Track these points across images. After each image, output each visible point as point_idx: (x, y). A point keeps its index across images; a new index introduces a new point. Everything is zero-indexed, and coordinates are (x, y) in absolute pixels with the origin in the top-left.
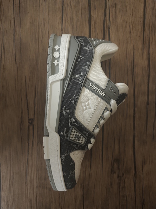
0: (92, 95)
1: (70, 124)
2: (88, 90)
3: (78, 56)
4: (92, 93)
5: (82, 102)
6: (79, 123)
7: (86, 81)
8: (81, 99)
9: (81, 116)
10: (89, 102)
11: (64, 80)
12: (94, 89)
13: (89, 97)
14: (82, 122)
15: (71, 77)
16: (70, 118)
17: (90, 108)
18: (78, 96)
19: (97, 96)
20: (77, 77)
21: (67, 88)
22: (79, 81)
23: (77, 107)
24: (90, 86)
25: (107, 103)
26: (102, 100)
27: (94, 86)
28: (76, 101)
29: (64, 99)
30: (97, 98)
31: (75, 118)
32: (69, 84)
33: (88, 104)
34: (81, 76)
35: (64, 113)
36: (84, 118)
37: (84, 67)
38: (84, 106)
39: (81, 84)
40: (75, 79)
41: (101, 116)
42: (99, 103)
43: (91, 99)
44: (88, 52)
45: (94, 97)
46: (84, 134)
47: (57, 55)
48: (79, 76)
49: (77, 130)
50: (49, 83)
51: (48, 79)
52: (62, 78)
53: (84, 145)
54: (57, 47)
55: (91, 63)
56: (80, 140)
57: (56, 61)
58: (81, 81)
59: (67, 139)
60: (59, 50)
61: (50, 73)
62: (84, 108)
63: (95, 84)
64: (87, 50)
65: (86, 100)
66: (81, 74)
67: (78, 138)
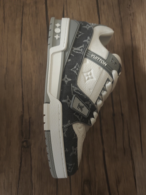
1: (72, 93)
2: (89, 60)
3: (78, 32)
4: (94, 63)
5: (84, 72)
6: (81, 92)
7: (87, 53)
8: (83, 69)
9: (83, 86)
10: (91, 73)
11: (65, 52)
13: (91, 67)
14: (84, 92)
15: (72, 49)
16: (72, 86)
17: (92, 78)
18: (80, 65)
19: (99, 66)
20: (78, 49)
21: (69, 58)
22: (80, 53)
23: (79, 77)
25: (108, 74)
26: (104, 70)
28: (78, 70)
30: (99, 68)
31: (77, 87)
32: (70, 55)
35: (66, 82)
36: (86, 88)
37: (85, 41)
38: (86, 76)
39: (83, 54)
40: (76, 51)
41: (103, 88)
42: (101, 73)
43: (93, 69)
44: (88, 29)
45: (97, 67)
46: (87, 104)
47: (58, 31)
48: (80, 49)
49: (79, 99)
50: (50, 54)
51: (49, 51)
52: (64, 50)
53: (87, 117)
54: (58, 25)
55: (91, 37)
56: (83, 111)
57: (57, 35)
58: (82, 52)
59: (70, 107)
60: (60, 27)
61: (51, 45)
62: (87, 78)
63: (97, 55)
64: (86, 28)
65: (88, 70)
66: (82, 46)
67: (81, 108)
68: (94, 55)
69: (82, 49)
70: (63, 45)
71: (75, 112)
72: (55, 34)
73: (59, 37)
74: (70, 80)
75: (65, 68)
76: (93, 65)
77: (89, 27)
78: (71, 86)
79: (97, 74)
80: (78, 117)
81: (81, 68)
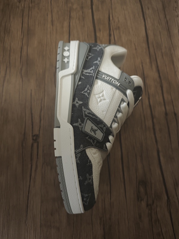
0: (106, 85)
1: (84, 116)
2: (101, 81)
3: (88, 54)
4: (106, 84)
5: (96, 94)
6: (94, 115)
7: (98, 74)
8: (95, 90)
9: (95, 109)
10: (103, 94)
11: (74, 75)
12: (108, 79)
13: (103, 88)
14: (97, 115)
15: (82, 72)
16: (84, 109)
17: (104, 99)
18: (91, 87)
19: (111, 87)
20: (88, 71)
21: (79, 81)
22: (91, 74)
23: (90, 99)
24: (103, 77)
25: (123, 94)
26: (117, 90)
27: (107, 77)
28: (90, 92)
29: (75, 92)
30: (112, 88)
31: (89, 109)
32: (80, 78)
33: (103, 96)
34: (93, 69)
35: (77, 105)
36: (99, 110)
37: (95, 62)
38: (99, 98)
39: (93, 76)
40: (86, 73)
41: (118, 109)
42: (114, 93)
43: (105, 90)
44: (98, 51)
45: (109, 88)
46: (101, 128)
47: (67, 54)
48: (91, 70)
49: (92, 122)
50: (59, 78)
51: (58, 74)
52: (73, 73)
53: (102, 141)
54: (66, 48)
55: (101, 58)
56: (97, 134)
57: (66, 59)
58: (93, 74)
59: (82, 131)
60: (69, 50)
61: (60, 68)
62: (99, 100)
63: (108, 75)
64: (96, 50)
65: (100, 91)
66: (93, 68)
67: (95, 131)
68: (105, 76)
69: (92, 71)
70: (72, 67)
71: (88, 136)
72: (63, 57)
73: (68, 60)
74: (81, 103)
75: (75, 91)
76: (105, 86)
77: (100, 48)
78: (82, 110)
79: (110, 95)
80: (91, 141)
81: (93, 90)
